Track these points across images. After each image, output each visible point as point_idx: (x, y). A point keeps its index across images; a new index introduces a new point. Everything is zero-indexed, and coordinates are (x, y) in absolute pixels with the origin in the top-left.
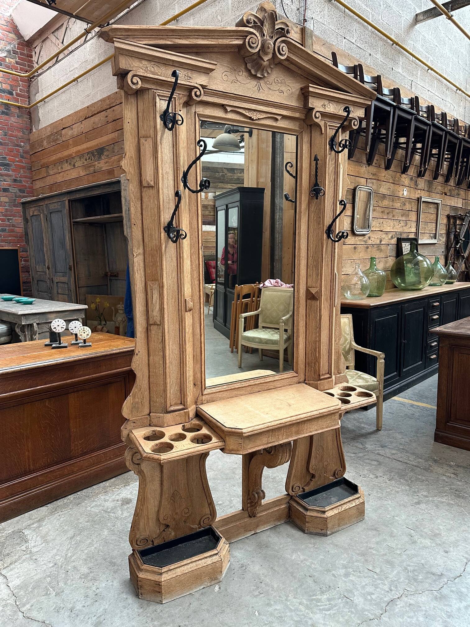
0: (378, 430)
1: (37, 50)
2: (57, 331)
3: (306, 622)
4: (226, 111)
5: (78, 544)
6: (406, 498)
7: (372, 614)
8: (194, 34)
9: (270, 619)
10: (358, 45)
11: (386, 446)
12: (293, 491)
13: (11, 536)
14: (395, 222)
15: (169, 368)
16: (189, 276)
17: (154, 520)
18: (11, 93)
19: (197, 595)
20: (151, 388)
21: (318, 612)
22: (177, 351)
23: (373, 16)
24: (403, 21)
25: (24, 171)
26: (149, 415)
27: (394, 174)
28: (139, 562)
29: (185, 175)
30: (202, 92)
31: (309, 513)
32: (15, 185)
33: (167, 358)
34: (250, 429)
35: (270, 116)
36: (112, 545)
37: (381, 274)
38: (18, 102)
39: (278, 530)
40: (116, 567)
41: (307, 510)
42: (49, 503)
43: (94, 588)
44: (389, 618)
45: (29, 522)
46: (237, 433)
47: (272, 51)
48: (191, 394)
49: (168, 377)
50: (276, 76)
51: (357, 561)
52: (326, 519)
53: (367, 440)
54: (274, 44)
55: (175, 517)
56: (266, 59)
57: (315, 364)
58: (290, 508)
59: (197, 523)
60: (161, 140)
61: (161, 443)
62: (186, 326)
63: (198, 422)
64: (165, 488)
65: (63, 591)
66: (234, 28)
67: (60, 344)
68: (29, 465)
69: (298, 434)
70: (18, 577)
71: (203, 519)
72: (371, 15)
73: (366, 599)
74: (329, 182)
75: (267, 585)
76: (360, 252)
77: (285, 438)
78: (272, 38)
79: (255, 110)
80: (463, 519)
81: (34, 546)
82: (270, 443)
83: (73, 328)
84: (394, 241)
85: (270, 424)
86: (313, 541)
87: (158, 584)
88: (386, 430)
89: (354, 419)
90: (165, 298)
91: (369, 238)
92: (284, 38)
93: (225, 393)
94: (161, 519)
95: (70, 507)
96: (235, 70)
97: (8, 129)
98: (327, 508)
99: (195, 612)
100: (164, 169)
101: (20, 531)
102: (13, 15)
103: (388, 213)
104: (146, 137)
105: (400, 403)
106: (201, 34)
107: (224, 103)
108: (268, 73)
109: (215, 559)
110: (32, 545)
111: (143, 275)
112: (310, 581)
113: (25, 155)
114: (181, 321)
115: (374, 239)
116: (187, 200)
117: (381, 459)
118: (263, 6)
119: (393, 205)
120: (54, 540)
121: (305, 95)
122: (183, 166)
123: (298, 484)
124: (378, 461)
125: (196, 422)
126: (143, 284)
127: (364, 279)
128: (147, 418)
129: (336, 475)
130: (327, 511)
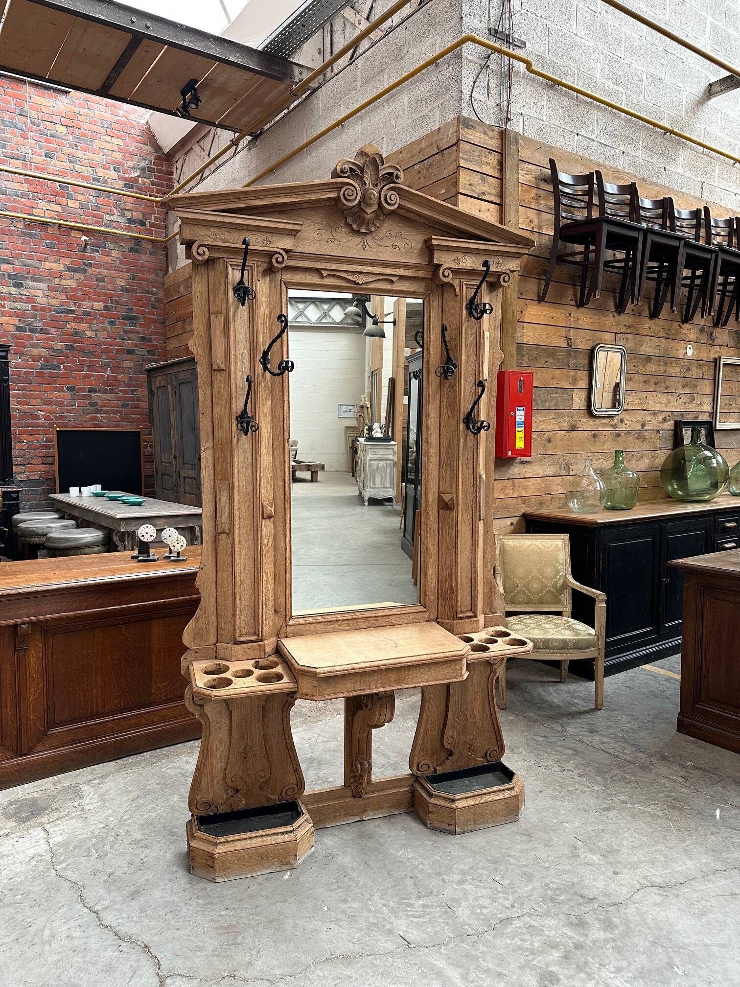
0: (597, 709)
1: (179, 165)
2: (145, 540)
3: (384, 926)
4: (322, 277)
5: (138, 807)
6: (592, 801)
7: (473, 930)
8: (272, 193)
9: (339, 916)
10: (602, 141)
11: (596, 732)
12: (419, 770)
13: (64, 790)
14: (670, 397)
15: (240, 587)
16: (270, 476)
17: (220, 780)
18: (143, 223)
19: (261, 879)
20: (219, 612)
21: (404, 917)
22: (250, 567)
23: (628, 96)
24: (684, 98)
25: (155, 327)
26: (215, 644)
27: (667, 324)
28: (194, 829)
29: (265, 354)
30: (286, 257)
31: (432, 800)
32: (142, 345)
33: (237, 574)
34: (328, 669)
35: (381, 277)
36: (178, 813)
37: (631, 476)
38: (151, 234)
39: (393, 820)
40: (175, 837)
41: (431, 795)
42: (119, 759)
43: (142, 856)
44: (494, 937)
45: (90, 777)
46: (310, 672)
47: (376, 202)
48: (270, 622)
49: (238, 599)
50: (388, 228)
51: (483, 868)
52: (454, 810)
53: (573, 721)
54: (380, 193)
55: (246, 779)
56: (369, 211)
57: (450, 596)
58: (413, 792)
59: (279, 793)
60: (234, 316)
61: (220, 679)
62: (264, 536)
63: (275, 659)
64: (233, 740)
65: (107, 855)
66: (329, 179)
67: (148, 556)
68: (97, 706)
69: (399, 683)
70: (61, 834)
71: (285, 789)
72: (624, 97)
73: (473, 912)
74: (467, 356)
75: (351, 879)
76: (605, 442)
77: (381, 687)
78: (377, 185)
79: (360, 273)
80: (665, 836)
81: (87, 804)
82: (357, 690)
83: (167, 537)
84: (669, 425)
85: (356, 666)
86: (434, 838)
87: (211, 856)
88: (609, 709)
89: (568, 692)
90: (236, 501)
91: (622, 421)
92: (392, 185)
93: (319, 626)
94: (228, 780)
95: (143, 765)
96: (331, 227)
97: (137, 270)
98: (458, 796)
99: (251, 896)
100: (238, 348)
101: (77, 786)
102: (150, 122)
103: (656, 384)
104: (217, 313)
105: (651, 675)
106: (282, 192)
107: (318, 267)
108: (376, 226)
109: (288, 837)
110: (87, 802)
111: (212, 474)
112: (409, 883)
113: (157, 304)
114: (256, 531)
115: (632, 422)
116: (269, 384)
117: (580, 747)
118: (363, 149)
119: (665, 371)
120: (113, 799)
121: (429, 249)
122: (262, 345)
123: (427, 761)
124: (574, 750)
125: (274, 658)
126: (212, 484)
127: (598, 483)
128: (212, 648)
129: (488, 756)
130: (458, 800)
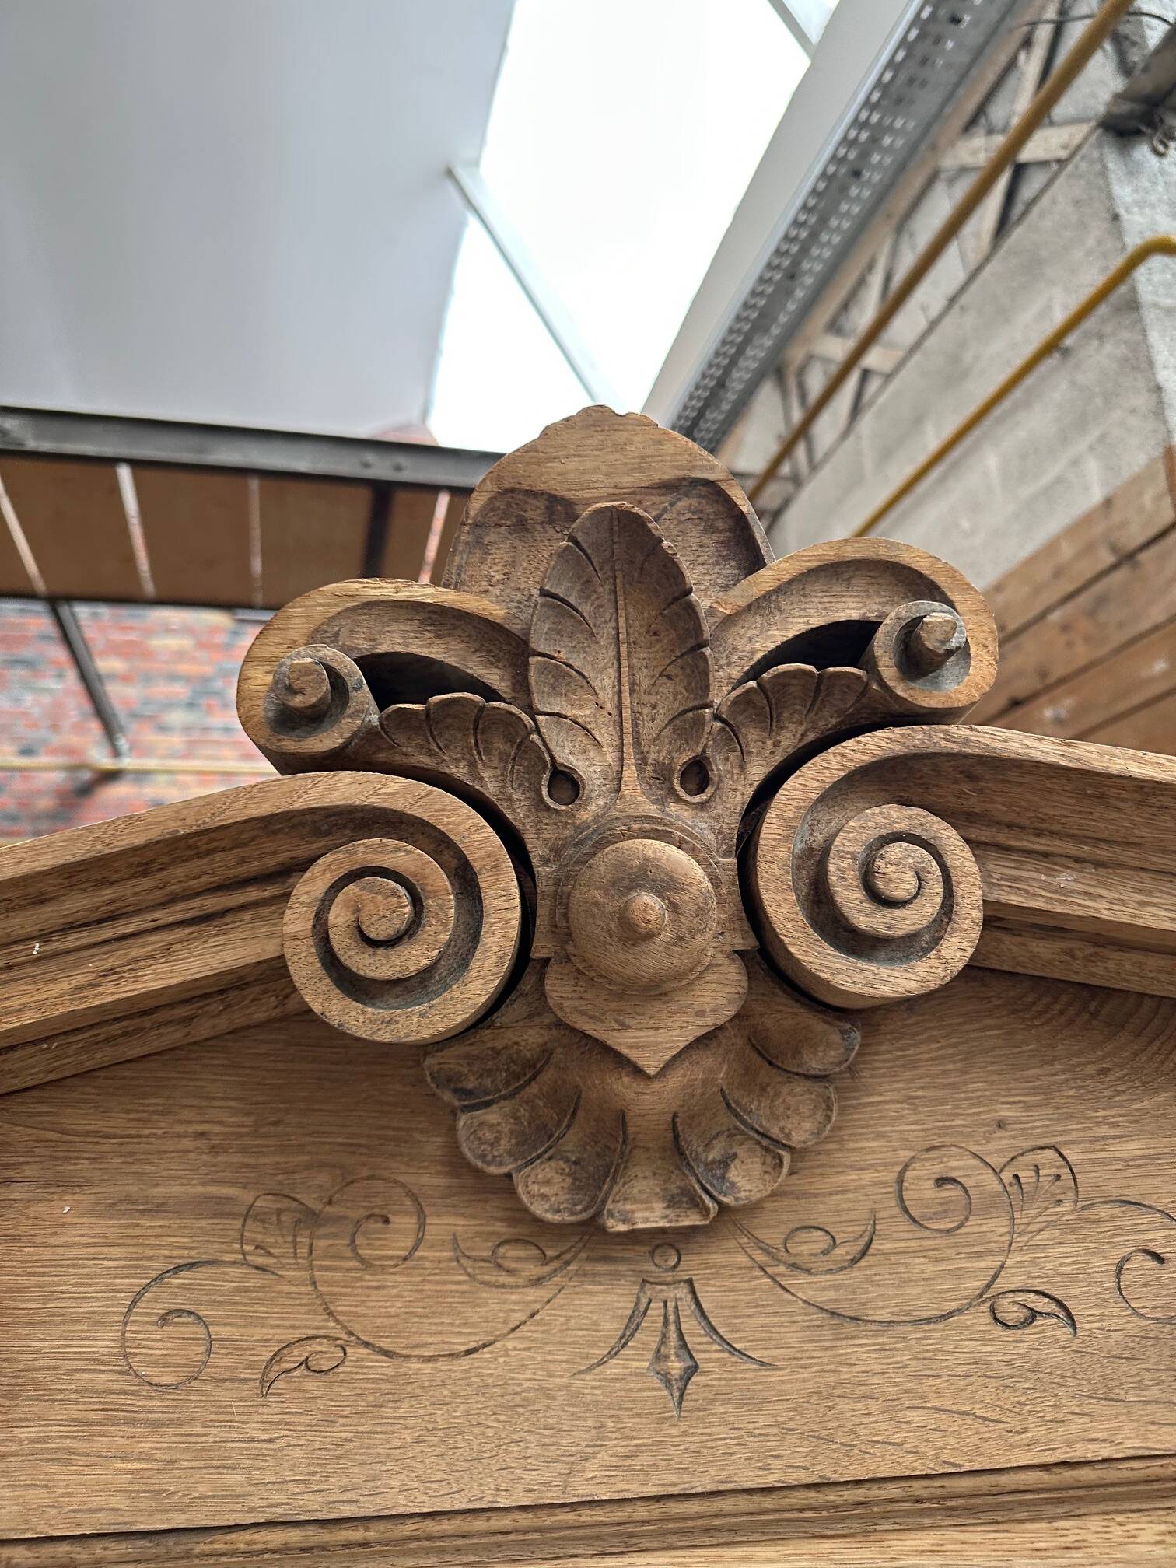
78: (698, 775)
96: (310, 1219)
